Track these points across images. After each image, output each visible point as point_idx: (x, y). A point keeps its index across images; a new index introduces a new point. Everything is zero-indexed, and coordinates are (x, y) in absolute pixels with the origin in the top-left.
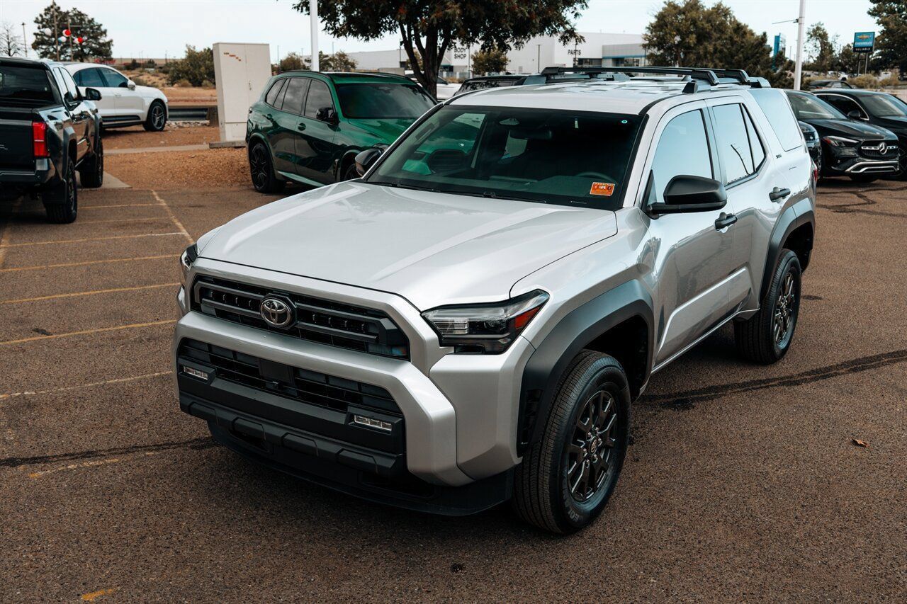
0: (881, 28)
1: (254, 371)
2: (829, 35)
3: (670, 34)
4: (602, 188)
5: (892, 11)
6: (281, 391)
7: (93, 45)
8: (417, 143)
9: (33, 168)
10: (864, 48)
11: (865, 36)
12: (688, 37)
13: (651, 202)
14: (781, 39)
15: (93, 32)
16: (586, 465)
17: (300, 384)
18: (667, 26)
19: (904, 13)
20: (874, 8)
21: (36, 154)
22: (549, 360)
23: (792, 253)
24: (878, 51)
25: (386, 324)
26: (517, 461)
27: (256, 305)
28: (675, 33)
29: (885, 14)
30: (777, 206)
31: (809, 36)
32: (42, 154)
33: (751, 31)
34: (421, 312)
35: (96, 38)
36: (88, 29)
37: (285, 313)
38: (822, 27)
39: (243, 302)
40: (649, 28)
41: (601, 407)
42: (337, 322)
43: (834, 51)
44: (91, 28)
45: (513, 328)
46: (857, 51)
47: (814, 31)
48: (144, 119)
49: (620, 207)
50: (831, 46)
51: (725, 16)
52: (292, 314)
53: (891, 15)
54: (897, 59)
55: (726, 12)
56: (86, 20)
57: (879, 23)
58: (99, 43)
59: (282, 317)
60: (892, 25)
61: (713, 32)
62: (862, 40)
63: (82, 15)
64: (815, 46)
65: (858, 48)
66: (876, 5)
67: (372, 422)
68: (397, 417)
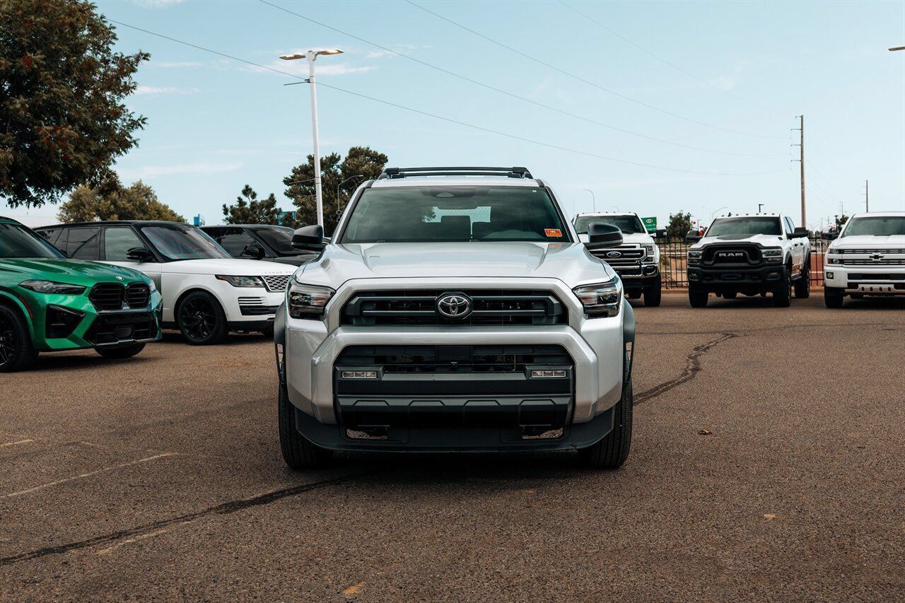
3: (89, 215)
4: (551, 232)
5: (306, 193)
12: (109, 217)
14: (200, 221)
18: (84, 206)
20: (289, 190)
28: (94, 213)
29: (299, 195)
33: (172, 211)
34: (572, 291)
39: (413, 305)
40: (64, 209)
49: (573, 241)
51: (146, 195)
53: (307, 197)
55: (147, 192)
59: (461, 308)
60: (309, 206)
61: (135, 211)
66: (290, 187)
67: (546, 374)
68: (569, 365)
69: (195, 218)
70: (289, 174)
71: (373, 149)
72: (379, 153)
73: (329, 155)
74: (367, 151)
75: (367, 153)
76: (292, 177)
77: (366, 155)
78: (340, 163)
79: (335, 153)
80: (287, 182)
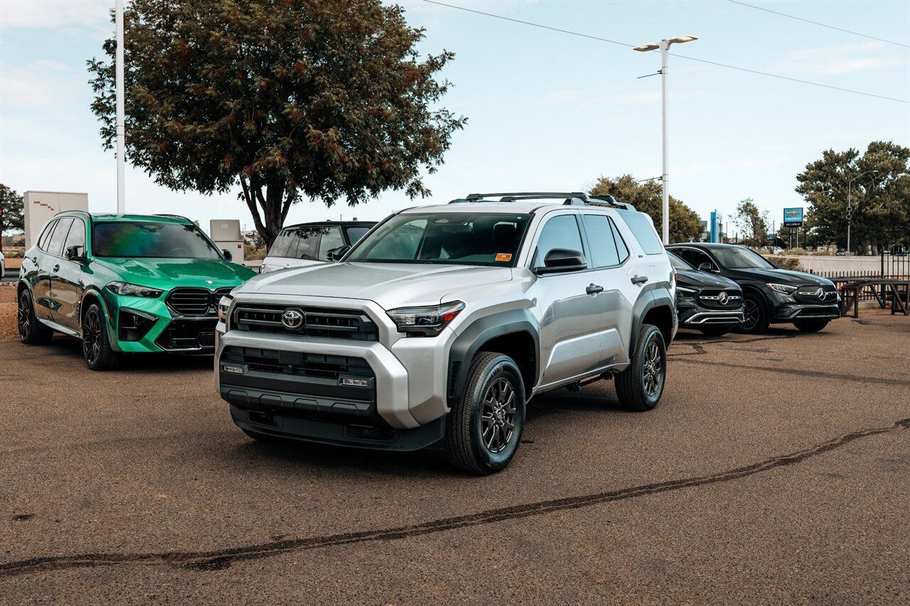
0: (810, 204)
1: (274, 361)
2: (758, 211)
4: (502, 257)
5: (819, 189)
6: (294, 372)
7: (13, 218)
8: (377, 239)
10: (794, 222)
11: (794, 212)
13: (537, 265)
14: (717, 216)
15: (14, 205)
16: (496, 428)
17: (307, 365)
19: (831, 190)
20: (801, 186)
22: (466, 346)
23: (653, 327)
24: (814, 228)
25: (365, 319)
26: (448, 410)
27: (278, 317)
29: (812, 191)
30: (638, 289)
31: (740, 211)
33: (686, 207)
34: (386, 312)
35: (16, 210)
36: (9, 202)
37: (299, 319)
38: (752, 203)
39: (269, 317)
41: (500, 389)
42: (333, 321)
43: (765, 226)
44: (13, 200)
45: (444, 321)
46: (788, 226)
47: (744, 207)
49: (515, 266)
50: (762, 221)
52: (303, 320)
53: (819, 193)
54: (833, 236)
56: (8, 192)
57: (807, 200)
58: (19, 215)
59: (296, 321)
60: (819, 202)
62: (792, 215)
63: (4, 187)
64: (747, 221)
65: (788, 223)
66: (803, 183)
67: (355, 382)
68: (371, 377)
69: (712, 213)
70: (803, 170)
71: (895, 143)
72: (902, 148)
73: (846, 150)
74: (888, 145)
75: (888, 147)
76: (805, 173)
77: (887, 149)
78: (857, 158)
79: (853, 148)
80: (800, 178)
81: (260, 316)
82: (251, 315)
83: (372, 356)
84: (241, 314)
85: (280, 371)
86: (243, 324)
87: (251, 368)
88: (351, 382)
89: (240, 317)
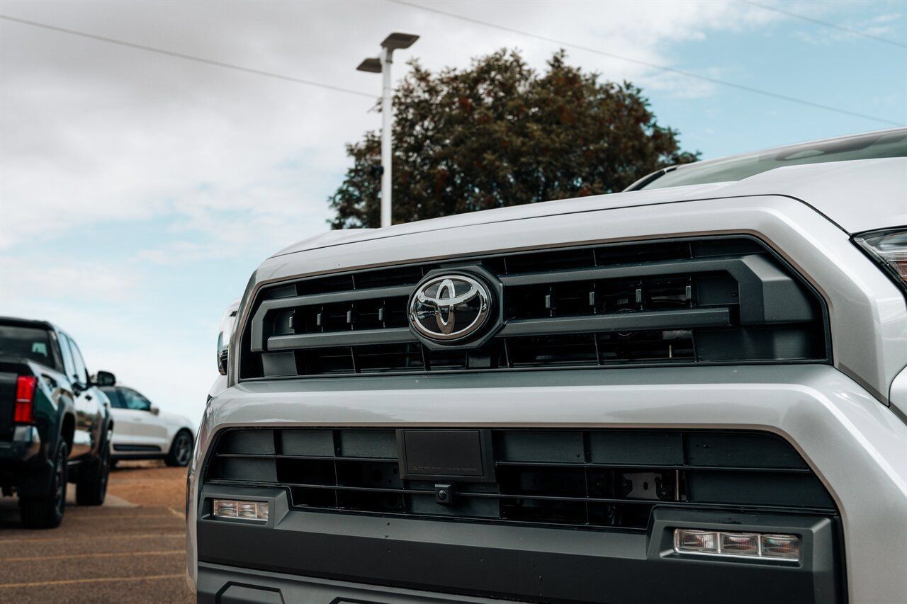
9: (9, 436)
17: (510, 477)
21: (17, 419)
25: (759, 269)
27: (397, 311)
32: (25, 420)
34: (852, 238)
37: (475, 301)
39: (365, 315)
48: (166, 450)
52: (491, 306)
59: (462, 315)
67: (728, 545)
68: (818, 517)
81: (333, 317)
82: (304, 319)
83: (816, 421)
84: (274, 322)
85: (398, 506)
86: (281, 353)
87: (299, 501)
88: (710, 544)
89: (267, 333)
